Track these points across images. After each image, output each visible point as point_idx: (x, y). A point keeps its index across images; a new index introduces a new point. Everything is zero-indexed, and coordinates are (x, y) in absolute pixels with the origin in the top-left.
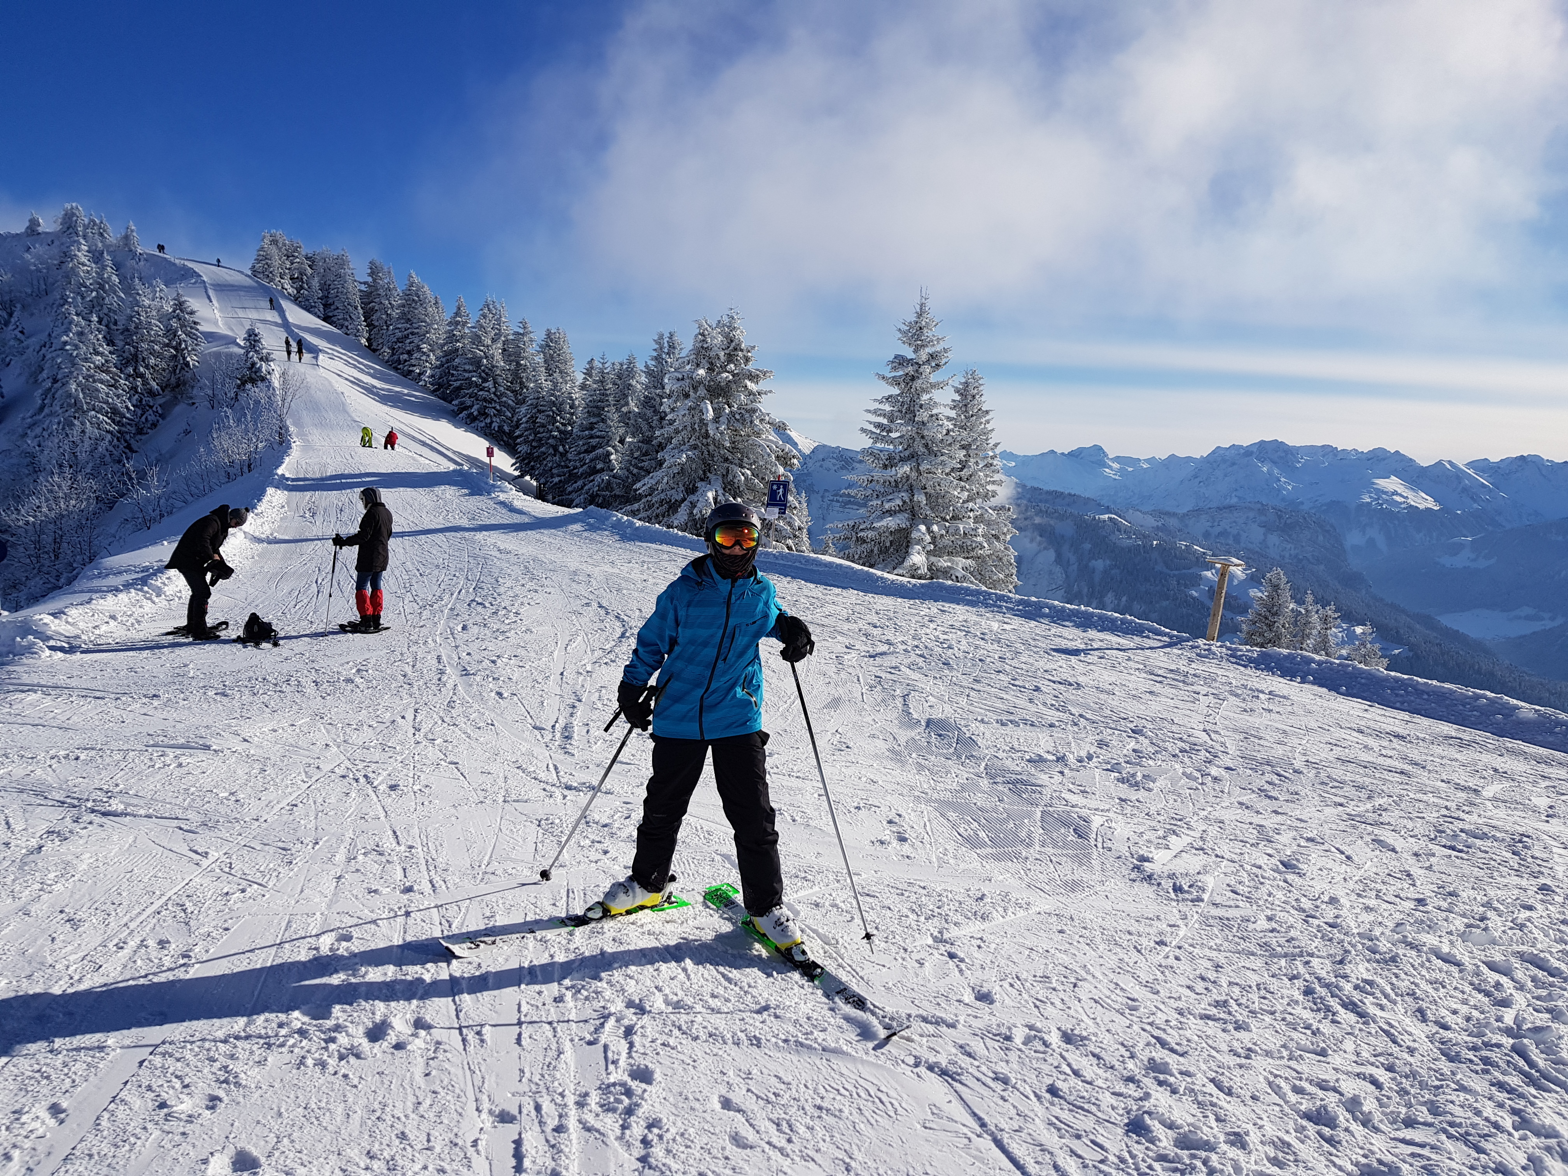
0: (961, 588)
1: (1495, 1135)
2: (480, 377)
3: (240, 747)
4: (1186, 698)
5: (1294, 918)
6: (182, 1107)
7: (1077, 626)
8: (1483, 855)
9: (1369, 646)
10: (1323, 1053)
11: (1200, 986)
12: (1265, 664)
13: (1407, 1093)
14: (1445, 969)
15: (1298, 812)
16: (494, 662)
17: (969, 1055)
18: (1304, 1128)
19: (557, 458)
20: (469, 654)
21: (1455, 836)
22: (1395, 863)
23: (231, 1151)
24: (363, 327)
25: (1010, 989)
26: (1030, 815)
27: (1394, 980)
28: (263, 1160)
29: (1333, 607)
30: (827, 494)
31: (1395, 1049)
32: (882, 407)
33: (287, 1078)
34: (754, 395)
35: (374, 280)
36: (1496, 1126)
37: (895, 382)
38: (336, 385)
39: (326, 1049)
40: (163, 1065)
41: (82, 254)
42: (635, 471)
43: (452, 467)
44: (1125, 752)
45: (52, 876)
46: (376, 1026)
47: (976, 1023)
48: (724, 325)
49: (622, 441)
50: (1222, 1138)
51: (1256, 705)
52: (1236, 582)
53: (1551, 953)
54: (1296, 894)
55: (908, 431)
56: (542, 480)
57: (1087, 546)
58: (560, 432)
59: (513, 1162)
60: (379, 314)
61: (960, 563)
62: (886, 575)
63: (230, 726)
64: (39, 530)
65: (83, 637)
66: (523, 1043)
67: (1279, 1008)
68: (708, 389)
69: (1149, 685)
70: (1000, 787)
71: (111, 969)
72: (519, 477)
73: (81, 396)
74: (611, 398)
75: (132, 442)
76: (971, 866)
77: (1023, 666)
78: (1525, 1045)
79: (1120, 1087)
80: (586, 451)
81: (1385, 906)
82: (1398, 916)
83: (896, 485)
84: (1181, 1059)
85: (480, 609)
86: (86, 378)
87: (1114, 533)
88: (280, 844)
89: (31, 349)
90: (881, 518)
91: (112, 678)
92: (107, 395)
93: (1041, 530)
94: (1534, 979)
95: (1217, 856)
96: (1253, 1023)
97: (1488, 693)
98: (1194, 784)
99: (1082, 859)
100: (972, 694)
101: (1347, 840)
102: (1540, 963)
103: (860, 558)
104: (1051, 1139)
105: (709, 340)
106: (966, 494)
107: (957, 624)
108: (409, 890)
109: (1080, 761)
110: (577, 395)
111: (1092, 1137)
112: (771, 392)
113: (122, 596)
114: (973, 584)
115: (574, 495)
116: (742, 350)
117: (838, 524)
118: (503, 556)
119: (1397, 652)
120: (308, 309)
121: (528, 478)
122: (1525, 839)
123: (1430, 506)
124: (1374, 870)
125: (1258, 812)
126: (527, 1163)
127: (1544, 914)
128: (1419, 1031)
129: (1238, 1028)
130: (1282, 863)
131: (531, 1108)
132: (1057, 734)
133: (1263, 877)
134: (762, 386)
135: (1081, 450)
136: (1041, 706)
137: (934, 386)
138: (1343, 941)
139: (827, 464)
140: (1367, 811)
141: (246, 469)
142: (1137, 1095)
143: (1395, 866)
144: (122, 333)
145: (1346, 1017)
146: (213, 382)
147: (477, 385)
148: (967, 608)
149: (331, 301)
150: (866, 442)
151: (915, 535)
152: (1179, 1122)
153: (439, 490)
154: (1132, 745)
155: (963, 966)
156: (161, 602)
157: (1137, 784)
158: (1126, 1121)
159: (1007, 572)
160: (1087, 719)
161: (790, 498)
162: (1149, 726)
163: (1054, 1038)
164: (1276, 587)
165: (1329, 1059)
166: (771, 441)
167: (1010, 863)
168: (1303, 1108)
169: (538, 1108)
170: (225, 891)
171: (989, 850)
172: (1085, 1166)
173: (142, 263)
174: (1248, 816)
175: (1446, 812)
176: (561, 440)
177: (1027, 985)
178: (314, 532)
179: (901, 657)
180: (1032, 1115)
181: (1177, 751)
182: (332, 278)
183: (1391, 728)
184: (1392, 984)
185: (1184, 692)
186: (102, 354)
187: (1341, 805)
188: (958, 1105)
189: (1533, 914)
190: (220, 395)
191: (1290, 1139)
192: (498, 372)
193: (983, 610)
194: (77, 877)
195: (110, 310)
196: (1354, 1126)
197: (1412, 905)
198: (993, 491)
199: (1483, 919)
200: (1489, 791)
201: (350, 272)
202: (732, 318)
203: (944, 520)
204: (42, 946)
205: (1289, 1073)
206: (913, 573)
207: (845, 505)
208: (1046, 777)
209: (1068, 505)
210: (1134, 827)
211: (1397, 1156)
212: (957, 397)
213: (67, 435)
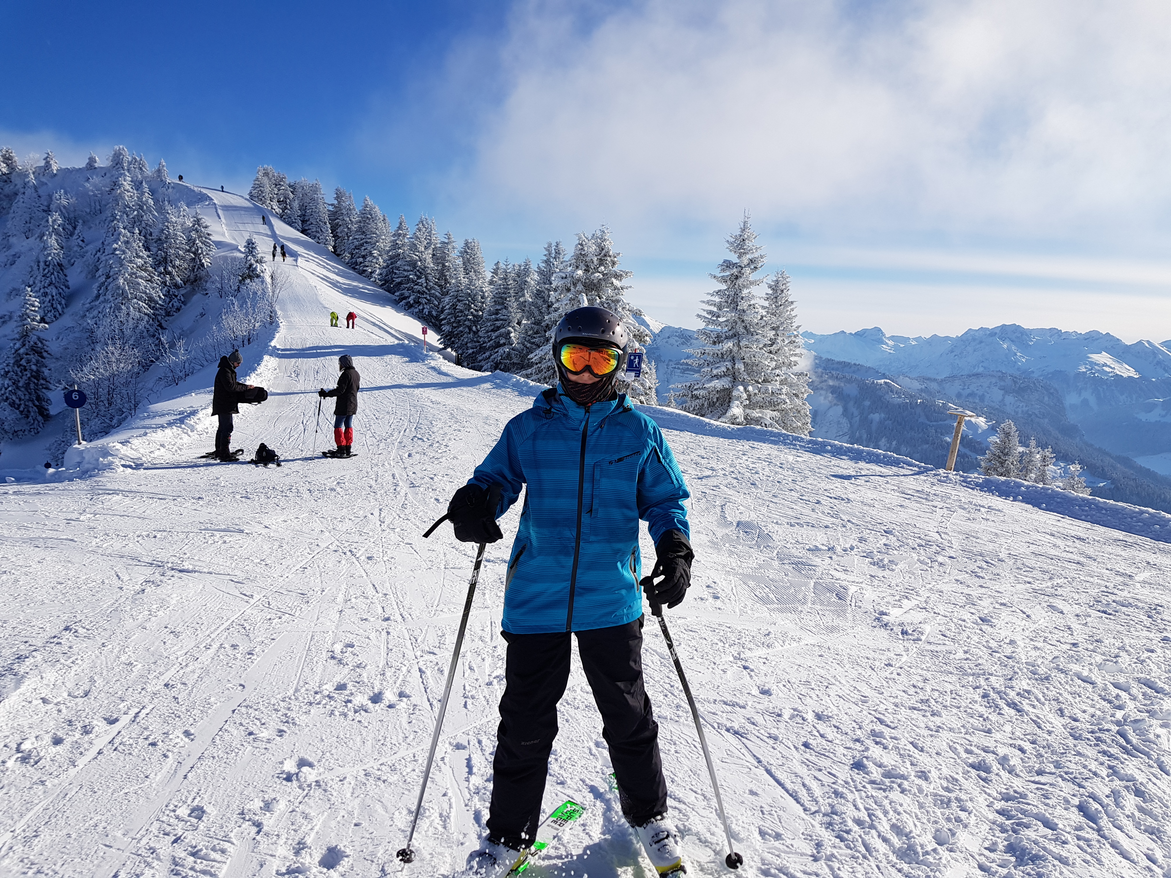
0: (767, 431)
1: (1093, 778)
2: (416, 275)
3: (264, 531)
4: (927, 510)
5: (983, 653)
6: (262, 735)
7: (851, 459)
8: (1126, 617)
9: (1076, 479)
10: (989, 731)
11: (912, 691)
12: (987, 487)
13: (1042, 756)
14: (1083, 685)
15: (997, 587)
16: (432, 478)
17: (753, 724)
18: (968, 772)
19: (471, 335)
20: (414, 473)
21: (1108, 604)
22: (1062, 621)
23: (296, 758)
24: (330, 238)
25: (783, 688)
26: (806, 585)
27: (1045, 691)
28: (316, 763)
29: (1050, 450)
30: (671, 363)
31: (1039, 732)
32: (713, 298)
33: (324, 721)
34: (619, 289)
35: (339, 202)
37: (724, 280)
38: (311, 281)
39: (346, 706)
40: (247, 713)
41: (126, 184)
42: (529, 345)
43: (396, 342)
44: (878, 545)
45: (155, 607)
46: (375, 695)
47: (758, 706)
48: (597, 237)
49: (519, 323)
50: (913, 774)
51: (978, 515)
52: (980, 431)
53: (1160, 679)
54: (987, 637)
55: (732, 316)
56: (460, 352)
57: (867, 403)
58: (474, 316)
59: (467, 770)
60: (342, 227)
61: (768, 414)
62: (712, 422)
63: (255, 518)
64: (97, 384)
65: (144, 459)
66: (468, 707)
67: (964, 704)
68: (585, 285)
69: (901, 501)
70: (787, 567)
71: (204, 660)
72: (443, 349)
73: (127, 288)
74: (512, 291)
75: (163, 322)
76: (762, 615)
77: (809, 486)
78: (1126, 730)
79: (850, 744)
80: (493, 331)
81: (1049, 647)
82: (1056, 653)
83: (722, 357)
84: (893, 731)
85: (420, 442)
86: (131, 275)
87: (888, 393)
88: (299, 591)
89: (89, 253)
90: (709, 381)
91: (168, 486)
92: (146, 287)
93: (834, 390)
94: (1144, 694)
95: (935, 613)
96: (944, 713)
97: (1150, 510)
98: (925, 567)
99: (840, 613)
100: (771, 505)
101: (1029, 605)
102: (1150, 684)
103: (694, 410)
104: (803, 771)
105: (586, 249)
106: (774, 363)
107: (763, 457)
108: (388, 619)
109: (845, 551)
110: (487, 288)
111: (829, 770)
112: (630, 287)
113: (168, 431)
114: (777, 429)
115: (483, 363)
116: (610, 256)
117: (678, 385)
118: (435, 406)
119: (1102, 485)
120: (290, 224)
121: (449, 350)
122: (1159, 608)
123: (1131, 375)
124: (1046, 624)
125: (968, 586)
126: (475, 770)
127: (1162, 655)
128: (1058, 722)
129: (933, 714)
130: (980, 618)
131: (476, 742)
132: (830, 532)
133: (965, 627)
134: (624, 282)
135: (865, 331)
136: (820, 514)
137: (752, 283)
138: (1014, 666)
139: (671, 341)
140: (1048, 587)
141: (246, 342)
142: (860, 749)
143: (1061, 622)
144: (156, 242)
145: (1007, 710)
146: (222, 278)
147: (413, 282)
148: (770, 445)
149: (307, 218)
150: (701, 325)
151: (735, 393)
152: (886, 763)
153: (387, 358)
154: (884, 540)
155: (752, 674)
156: (194, 435)
157: (884, 566)
158: (852, 762)
159: (804, 421)
160: (853, 523)
161: (643, 366)
162: (898, 528)
163: (810, 717)
164: (1007, 435)
165: (993, 735)
166: (630, 324)
167: (789, 614)
168: (970, 761)
169: (480, 742)
170: (268, 617)
171: (776, 606)
172: (823, 785)
173: (170, 190)
174: (960, 588)
175: (1105, 589)
176: (474, 322)
177: (795, 686)
178: (299, 387)
179: (721, 479)
180: (791, 757)
181: (916, 546)
182: (308, 201)
183: (1075, 533)
184: (1043, 693)
185: (925, 506)
186: (142, 258)
187: (1029, 583)
188: (744, 750)
189: (1153, 655)
190: (227, 288)
191: (959, 777)
192: (429, 271)
193: (782, 447)
194: (171, 608)
195: (147, 224)
196: (1002, 773)
197: (1068, 647)
198: (795, 362)
199: (1116, 657)
200: (1140, 577)
201: (321, 196)
202: (604, 232)
203: (757, 382)
204: (159, 646)
205: (963, 741)
206: (733, 420)
207: (684, 371)
208: (819, 560)
209: (854, 372)
210: (879, 594)
211: (1028, 789)
212: (770, 292)
213: (116, 316)
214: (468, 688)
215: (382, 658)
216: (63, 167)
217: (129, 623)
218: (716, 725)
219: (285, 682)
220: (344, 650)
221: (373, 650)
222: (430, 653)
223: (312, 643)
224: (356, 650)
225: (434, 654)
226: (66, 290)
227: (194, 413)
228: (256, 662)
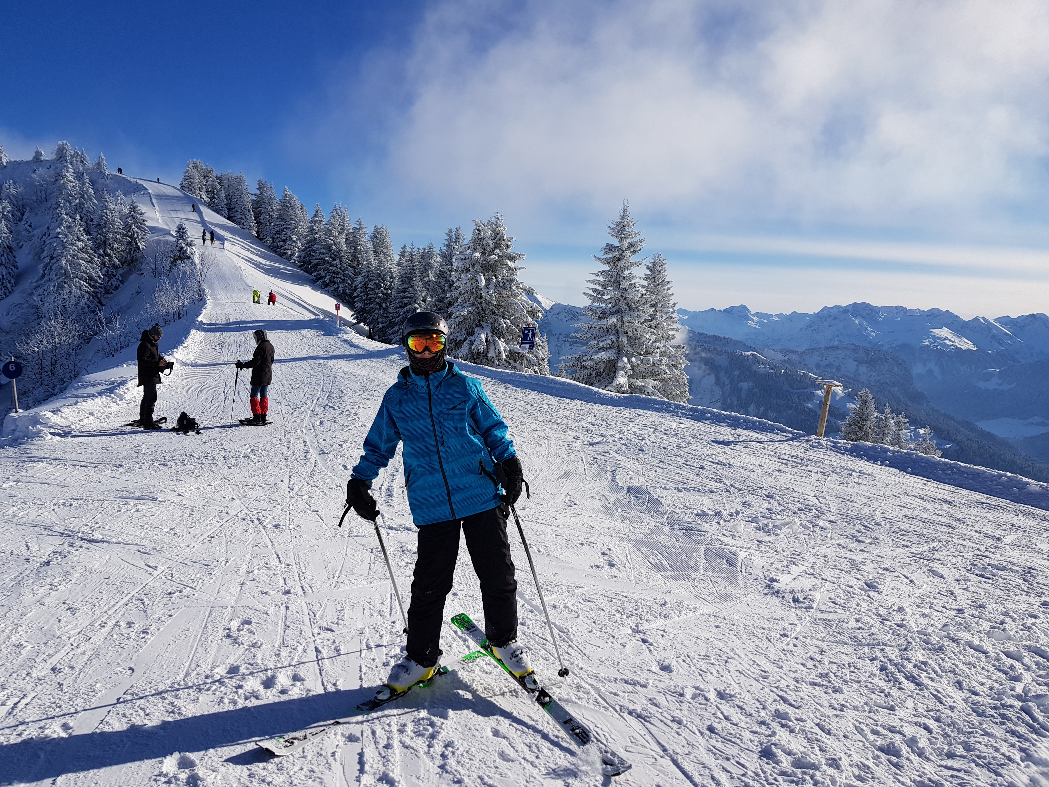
0: (651, 400)
1: (1008, 764)
2: (331, 257)
3: (176, 499)
4: (803, 475)
5: (874, 621)
7: (729, 426)
8: (1003, 581)
9: (928, 442)
10: (892, 709)
11: (810, 664)
12: (856, 452)
13: (949, 736)
14: (976, 655)
15: (878, 551)
16: (341, 445)
17: (656, 705)
18: (879, 757)
19: (381, 311)
20: (324, 440)
21: (984, 568)
22: (943, 585)
23: (177, 756)
24: (254, 224)
25: (683, 663)
26: (697, 551)
27: (941, 662)
28: (197, 762)
29: (904, 416)
30: (561, 336)
31: (941, 707)
32: (597, 278)
33: (212, 710)
34: (513, 270)
35: (261, 193)
36: (1009, 759)
37: (607, 261)
38: (236, 263)
39: (237, 692)
40: (132, 702)
41: (69, 175)
43: (312, 317)
44: (761, 510)
45: (57, 580)
46: (268, 679)
47: (660, 685)
48: (492, 224)
49: (424, 300)
50: (823, 762)
51: (850, 479)
52: (838, 398)
54: (876, 605)
55: (615, 295)
56: (372, 326)
57: (737, 373)
58: (383, 294)
59: (358, 767)
60: (264, 215)
61: (651, 383)
62: (600, 391)
63: (169, 485)
64: (42, 356)
65: (73, 427)
67: (863, 679)
68: (482, 266)
69: (777, 466)
70: (677, 532)
72: (356, 324)
73: (69, 268)
74: (417, 272)
75: (102, 299)
76: (657, 583)
77: (693, 452)
78: (1030, 706)
79: (756, 728)
80: (401, 307)
81: (936, 613)
82: (944, 620)
83: (607, 331)
84: (797, 711)
85: (331, 410)
86: (72, 256)
87: (754, 364)
88: (204, 562)
89: (36, 237)
90: (597, 352)
91: (91, 453)
92: (86, 267)
93: (706, 362)
94: (1037, 664)
95: (822, 579)
96: (845, 689)
97: (1008, 473)
98: (807, 532)
99: (732, 580)
100: (658, 470)
101: (911, 570)
102: (1041, 653)
103: (583, 379)
104: (710, 760)
105: (482, 233)
106: (655, 337)
107: (649, 424)
108: (288, 592)
109: (731, 515)
110: (395, 269)
111: (737, 759)
112: (523, 268)
113: (98, 400)
114: (659, 397)
115: (392, 336)
116: (504, 240)
117: (568, 357)
118: (346, 376)
119: (948, 446)
120: (218, 212)
121: (362, 324)
122: (1032, 571)
123: (970, 348)
124: (929, 590)
125: (850, 551)
126: (367, 767)
128: (958, 696)
129: (835, 691)
130: (866, 584)
131: (369, 732)
132: (716, 497)
133: (853, 593)
134: (518, 264)
135: (732, 308)
136: (705, 479)
137: (632, 265)
138: (907, 636)
139: (561, 316)
140: (925, 551)
141: (177, 317)
142: (767, 733)
143: (943, 587)
144: (96, 227)
145: (908, 685)
146: (155, 259)
147: (329, 263)
148: (655, 413)
149: (232, 206)
150: (587, 302)
151: (620, 364)
152: (795, 751)
153: (304, 332)
154: (766, 505)
155: (652, 648)
156: (123, 404)
157: (769, 531)
158: (760, 749)
159: (682, 389)
160: (736, 488)
161: (536, 339)
162: (778, 493)
163: (712, 696)
164: (865, 402)
165: (896, 713)
166: (524, 301)
167: (683, 582)
168: (878, 744)
170: (169, 591)
171: (670, 573)
172: (732, 778)
173: (109, 181)
174: (844, 553)
175: (978, 552)
176: (384, 299)
177: (695, 661)
178: (222, 359)
179: (611, 445)
180: (697, 744)
181: (797, 510)
182: (234, 191)
183: (942, 496)
184: (940, 664)
185: (801, 471)
186: (83, 241)
187: (907, 547)
188: (648, 737)
189: (1037, 621)
190: (160, 268)
191: (869, 763)
192: (343, 254)
193: (665, 414)
194: (73, 582)
195: (88, 211)
196: (913, 757)
197: (954, 613)
198: (673, 335)
199: (1002, 623)
200: (1008, 539)
201: (245, 187)
202: (498, 219)
203: (640, 354)
204: (53, 625)
205: (869, 721)
206: (619, 389)
207: (573, 344)
208: (707, 526)
209: (724, 345)
210: (767, 559)
211: (941, 777)
212: (648, 272)
213: (60, 294)
214: (364, 669)
215: (279, 636)
216: (12, 160)
217: (28, 598)
218: (618, 708)
219: (177, 664)
220: (241, 628)
221: (271, 627)
222: (328, 629)
223: (209, 620)
224: (253, 627)
225: (331, 630)
226: (15, 270)
227: (123, 383)
228: (149, 642)
